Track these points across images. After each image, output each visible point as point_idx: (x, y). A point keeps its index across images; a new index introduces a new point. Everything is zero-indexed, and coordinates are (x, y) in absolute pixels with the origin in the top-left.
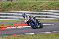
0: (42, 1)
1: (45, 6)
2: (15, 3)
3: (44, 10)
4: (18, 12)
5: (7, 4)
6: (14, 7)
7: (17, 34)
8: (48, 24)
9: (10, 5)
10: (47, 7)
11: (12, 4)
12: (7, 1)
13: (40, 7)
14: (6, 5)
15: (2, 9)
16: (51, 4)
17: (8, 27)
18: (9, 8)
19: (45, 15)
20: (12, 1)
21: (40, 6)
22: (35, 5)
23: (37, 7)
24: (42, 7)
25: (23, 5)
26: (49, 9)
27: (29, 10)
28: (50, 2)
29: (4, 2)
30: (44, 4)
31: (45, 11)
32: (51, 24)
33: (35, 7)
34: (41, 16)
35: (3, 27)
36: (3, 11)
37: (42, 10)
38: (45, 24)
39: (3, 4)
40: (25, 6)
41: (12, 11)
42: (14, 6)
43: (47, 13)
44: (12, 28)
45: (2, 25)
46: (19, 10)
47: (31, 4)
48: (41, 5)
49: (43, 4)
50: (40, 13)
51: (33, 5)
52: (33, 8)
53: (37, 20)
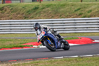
0: (90, 1)
1: (96, 10)
3: (95, 16)
4: (51, 20)
5: (33, 7)
6: (44, 12)
9: (38, 8)
11: (41, 7)
13: (89, 12)
14: (30, 9)
17: (34, 45)
18: (35, 13)
19: (96, 25)
20: (41, 2)
21: (87, 10)
22: (79, 9)
23: (83, 12)
24: (91, 11)
25: (60, 8)
27: (69, 18)
29: (28, 3)
33: (79, 12)
34: (90, 28)
35: (25, 45)
36: (25, 18)
37: (90, 16)
38: (96, 41)
39: (26, 6)
40: (62, 10)
41: (41, 19)
44: (41, 47)
45: (24, 42)
46: (53, 17)
47: (73, 7)
48: (90, 9)
49: (93, 7)
51: (76, 9)
52: (76, 13)
53: (58, 36)
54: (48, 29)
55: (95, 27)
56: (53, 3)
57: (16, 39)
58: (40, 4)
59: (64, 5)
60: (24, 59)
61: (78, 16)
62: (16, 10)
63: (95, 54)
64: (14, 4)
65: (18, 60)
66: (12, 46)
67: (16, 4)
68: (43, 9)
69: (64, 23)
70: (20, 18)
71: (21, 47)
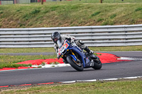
0: (114, 2)
1: (123, 14)
2: (51, 6)
3: (121, 23)
5: (31, 11)
6: (48, 17)
7: (56, 82)
8: (130, 57)
9: (39, 11)
10: (128, 17)
11: (43, 10)
12: (31, 2)
13: (111, 18)
14: (28, 13)
15: (19, 22)
16: (136, 10)
17: (33, 64)
18: (35, 19)
19: (123, 35)
21: (110, 14)
22: (98, 13)
23: (104, 18)
24: (115, 15)
25: (70, 12)
26: (133, 22)
27: (84, 25)
28: (136, 5)
29: (25, 4)
30: (120, 10)
31: (124, 26)
32: (136, 57)
33: (97, 17)
34: (113, 39)
35: (21, 64)
36: (21, 26)
37: (114, 23)
38: (122, 58)
39: (21, 9)
40: (74, 14)
41: (43, 27)
42: (47, 14)
43: (126, 32)
44: (43, 67)
45: (19, 60)
46: (60, 24)
47: (89, 10)
48: (114, 13)
49: (118, 10)
50: (110, 32)
51: (93, 13)
52: (94, 18)
53: (86, 49)
54: (72, 40)
55: (120, 39)
56: (61, 4)
57: (8, 56)
58: (41, 5)
59: (77, 8)
60: (19, 85)
61: (96, 23)
62: (7, 15)
63: (121, 76)
64: (5, 6)
65: (10, 86)
66: (2, 65)
67: (7, 6)
68: (45, 13)
69: (77, 33)
70: (14, 25)
71: (15, 67)
